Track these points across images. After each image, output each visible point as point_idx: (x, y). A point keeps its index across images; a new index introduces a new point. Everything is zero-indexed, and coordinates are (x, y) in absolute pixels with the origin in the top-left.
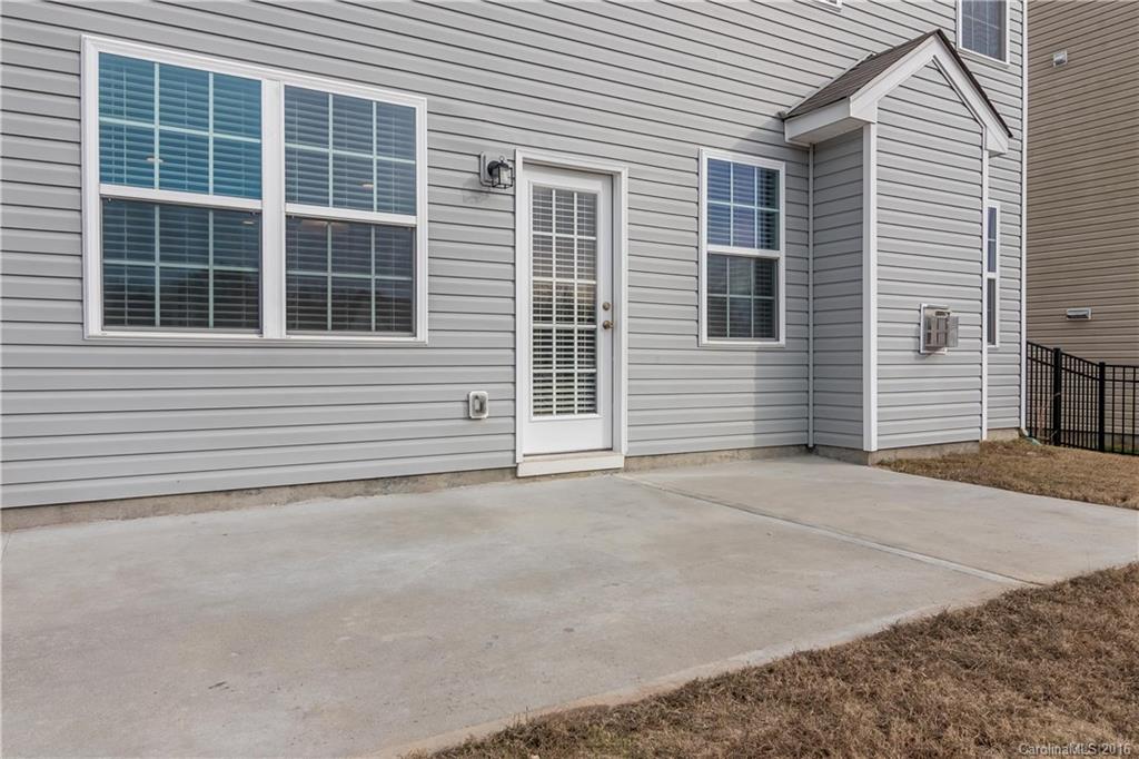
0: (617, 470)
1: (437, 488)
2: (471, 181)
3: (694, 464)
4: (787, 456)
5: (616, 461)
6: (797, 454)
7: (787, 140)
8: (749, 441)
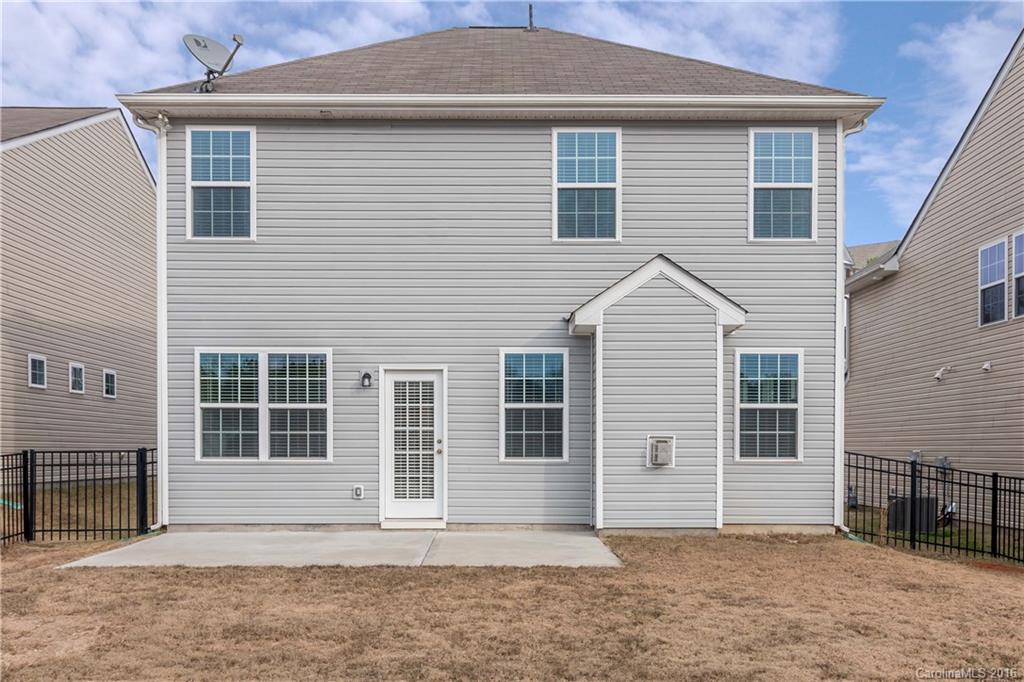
0: (443, 530)
1: (339, 531)
2: (355, 384)
3: (497, 530)
4: (574, 530)
5: (442, 525)
6: (582, 530)
7: (570, 333)
8: (541, 519)
